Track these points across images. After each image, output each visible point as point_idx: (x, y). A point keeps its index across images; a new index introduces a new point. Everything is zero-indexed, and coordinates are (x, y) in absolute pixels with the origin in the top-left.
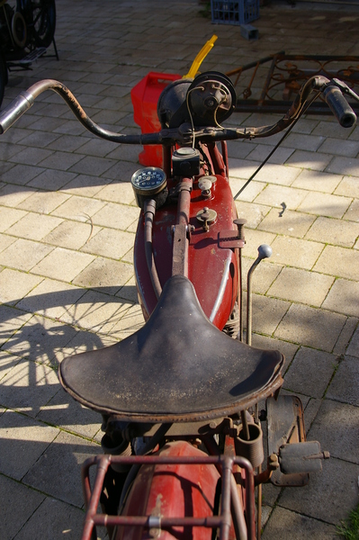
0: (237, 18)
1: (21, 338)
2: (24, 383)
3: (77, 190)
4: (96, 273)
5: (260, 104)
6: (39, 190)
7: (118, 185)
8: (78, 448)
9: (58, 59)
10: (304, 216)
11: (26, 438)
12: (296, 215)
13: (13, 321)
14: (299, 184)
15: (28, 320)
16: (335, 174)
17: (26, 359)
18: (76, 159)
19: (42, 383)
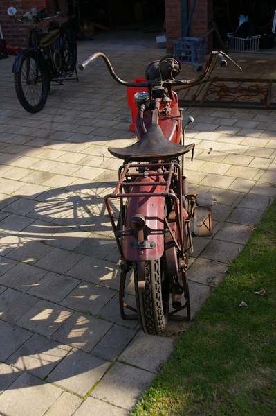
0: (190, 61)
1: (68, 201)
2: (72, 217)
3: (95, 142)
4: (107, 176)
5: (201, 102)
6: (72, 142)
7: (118, 140)
8: (100, 239)
9: (78, 81)
10: (222, 154)
11: (74, 236)
12: (217, 154)
13: (63, 194)
14: (221, 140)
15: (71, 194)
16: (241, 136)
17: (72, 208)
18: (93, 129)
19: (81, 217)
